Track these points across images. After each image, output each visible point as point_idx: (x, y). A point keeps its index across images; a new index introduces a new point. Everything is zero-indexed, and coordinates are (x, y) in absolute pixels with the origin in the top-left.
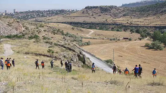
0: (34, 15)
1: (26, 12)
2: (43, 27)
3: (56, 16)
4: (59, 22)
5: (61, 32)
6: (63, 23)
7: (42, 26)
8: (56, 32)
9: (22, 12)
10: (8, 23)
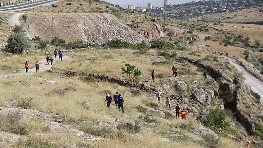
0: (201, 11)
1: (186, 5)
2: (207, 30)
3: (245, 10)
4: (249, 21)
5: (243, 41)
6: (257, 23)
7: (206, 28)
8: (231, 41)
9: (178, 6)
10: (131, 23)
